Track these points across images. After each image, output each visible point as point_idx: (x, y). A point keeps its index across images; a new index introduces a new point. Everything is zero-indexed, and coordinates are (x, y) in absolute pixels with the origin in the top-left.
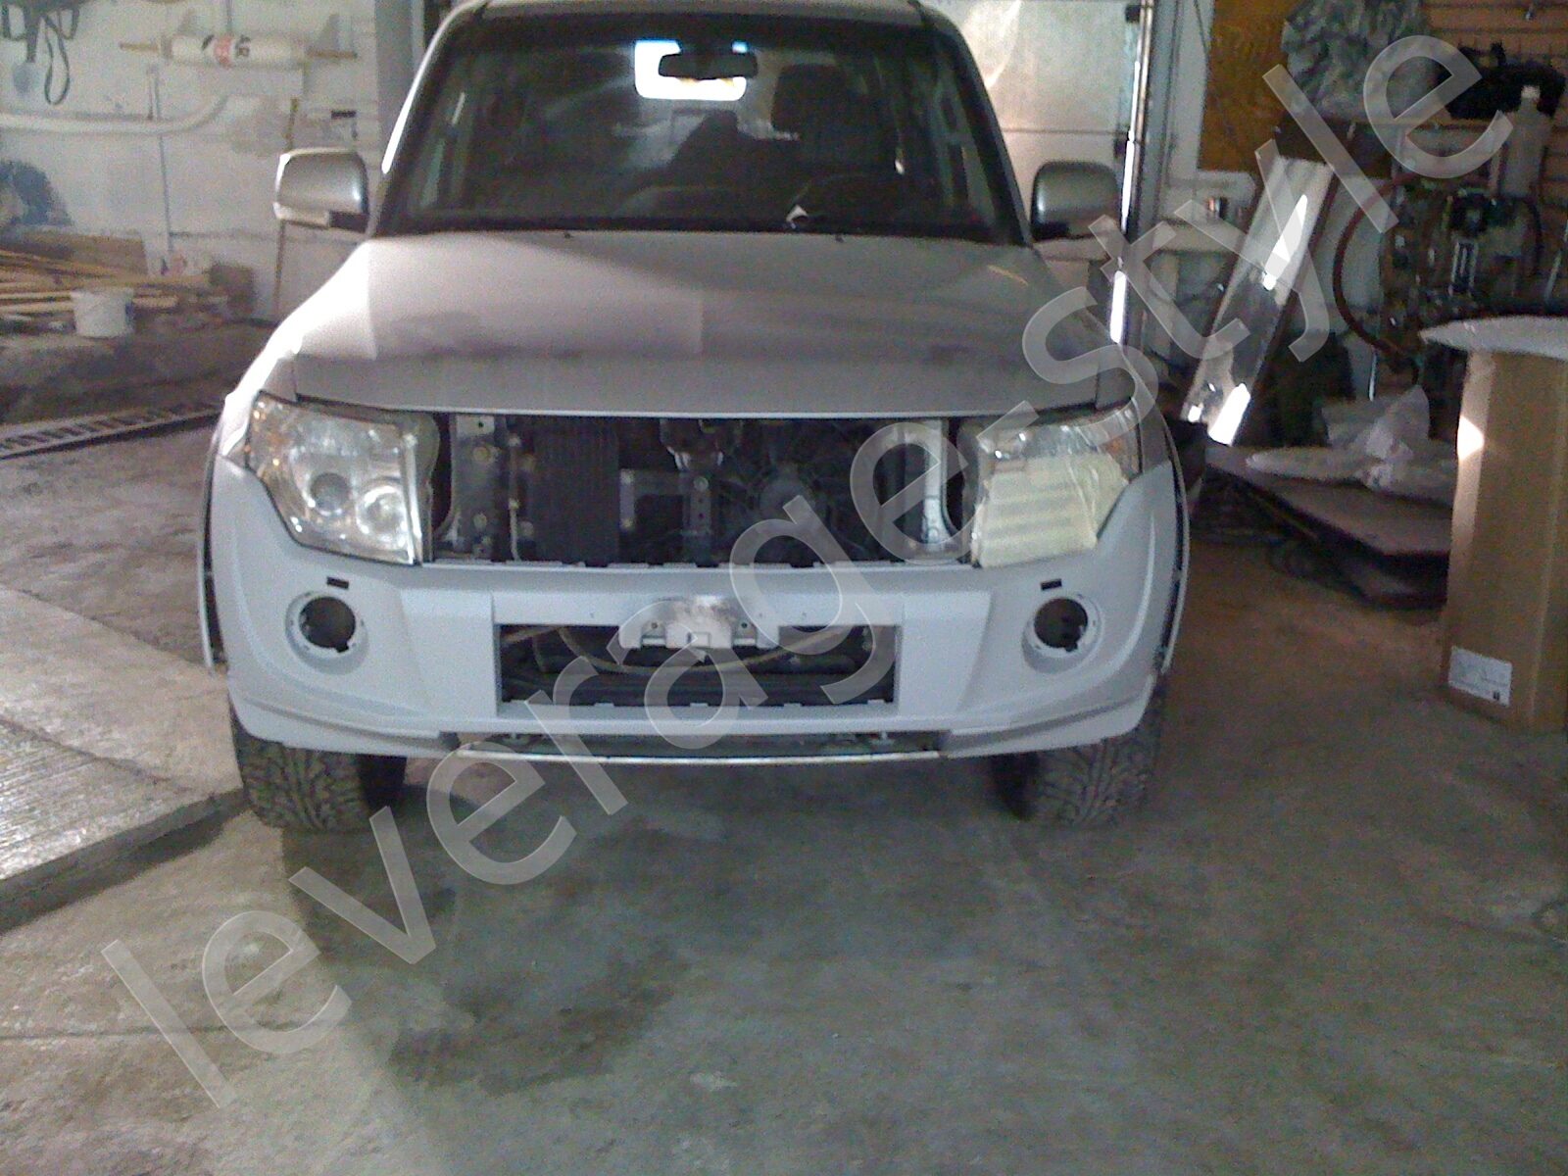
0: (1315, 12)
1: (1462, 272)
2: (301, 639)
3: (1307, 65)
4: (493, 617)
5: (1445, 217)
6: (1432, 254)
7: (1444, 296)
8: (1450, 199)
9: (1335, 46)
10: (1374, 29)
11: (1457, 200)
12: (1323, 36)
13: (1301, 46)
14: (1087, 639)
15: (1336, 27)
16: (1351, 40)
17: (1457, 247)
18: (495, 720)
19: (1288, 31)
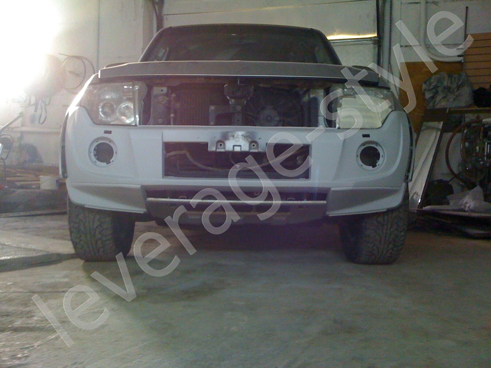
0: (432, 81)
1: (488, 152)
2: (94, 159)
3: (431, 95)
4: (162, 140)
5: (481, 134)
6: (478, 148)
7: (483, 160)
8: (482, 128)
9: (440, 89)
10: (452, 83)
11: (485, 128)
12: (436, 87)
13: (429, 90)
14: (379, 162)
15: (439, 84)
16: (445, 88)
17: (486, 143)
18: (162, 180)
19: (424, 86)
